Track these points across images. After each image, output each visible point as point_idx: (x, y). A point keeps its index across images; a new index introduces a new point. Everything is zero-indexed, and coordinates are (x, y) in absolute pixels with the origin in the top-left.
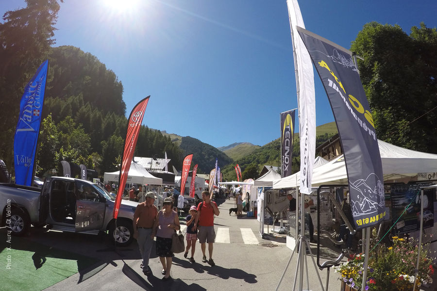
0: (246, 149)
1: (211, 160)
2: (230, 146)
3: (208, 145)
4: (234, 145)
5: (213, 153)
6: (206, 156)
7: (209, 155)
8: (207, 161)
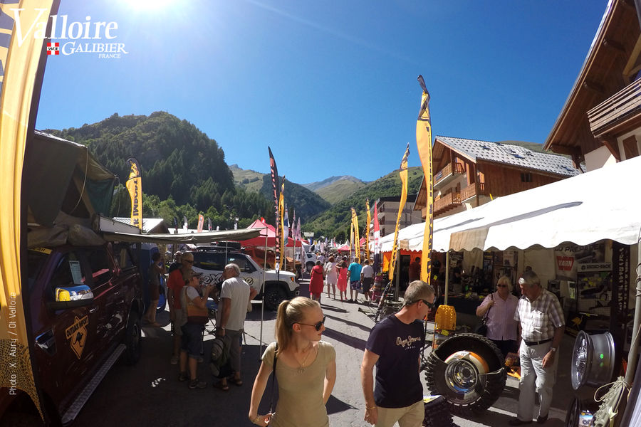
0: (346, 187)
1: (302, 205)
2: (326, 181)
3: (297, 185)
4: (330, 180)
5: (304, 196)
6: (296, 200)
7: (300, 198)
8: (298, 206)
